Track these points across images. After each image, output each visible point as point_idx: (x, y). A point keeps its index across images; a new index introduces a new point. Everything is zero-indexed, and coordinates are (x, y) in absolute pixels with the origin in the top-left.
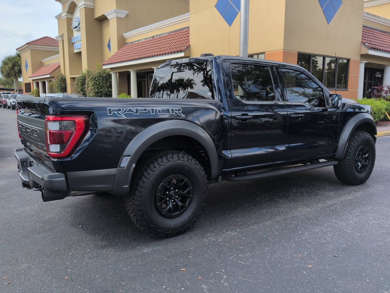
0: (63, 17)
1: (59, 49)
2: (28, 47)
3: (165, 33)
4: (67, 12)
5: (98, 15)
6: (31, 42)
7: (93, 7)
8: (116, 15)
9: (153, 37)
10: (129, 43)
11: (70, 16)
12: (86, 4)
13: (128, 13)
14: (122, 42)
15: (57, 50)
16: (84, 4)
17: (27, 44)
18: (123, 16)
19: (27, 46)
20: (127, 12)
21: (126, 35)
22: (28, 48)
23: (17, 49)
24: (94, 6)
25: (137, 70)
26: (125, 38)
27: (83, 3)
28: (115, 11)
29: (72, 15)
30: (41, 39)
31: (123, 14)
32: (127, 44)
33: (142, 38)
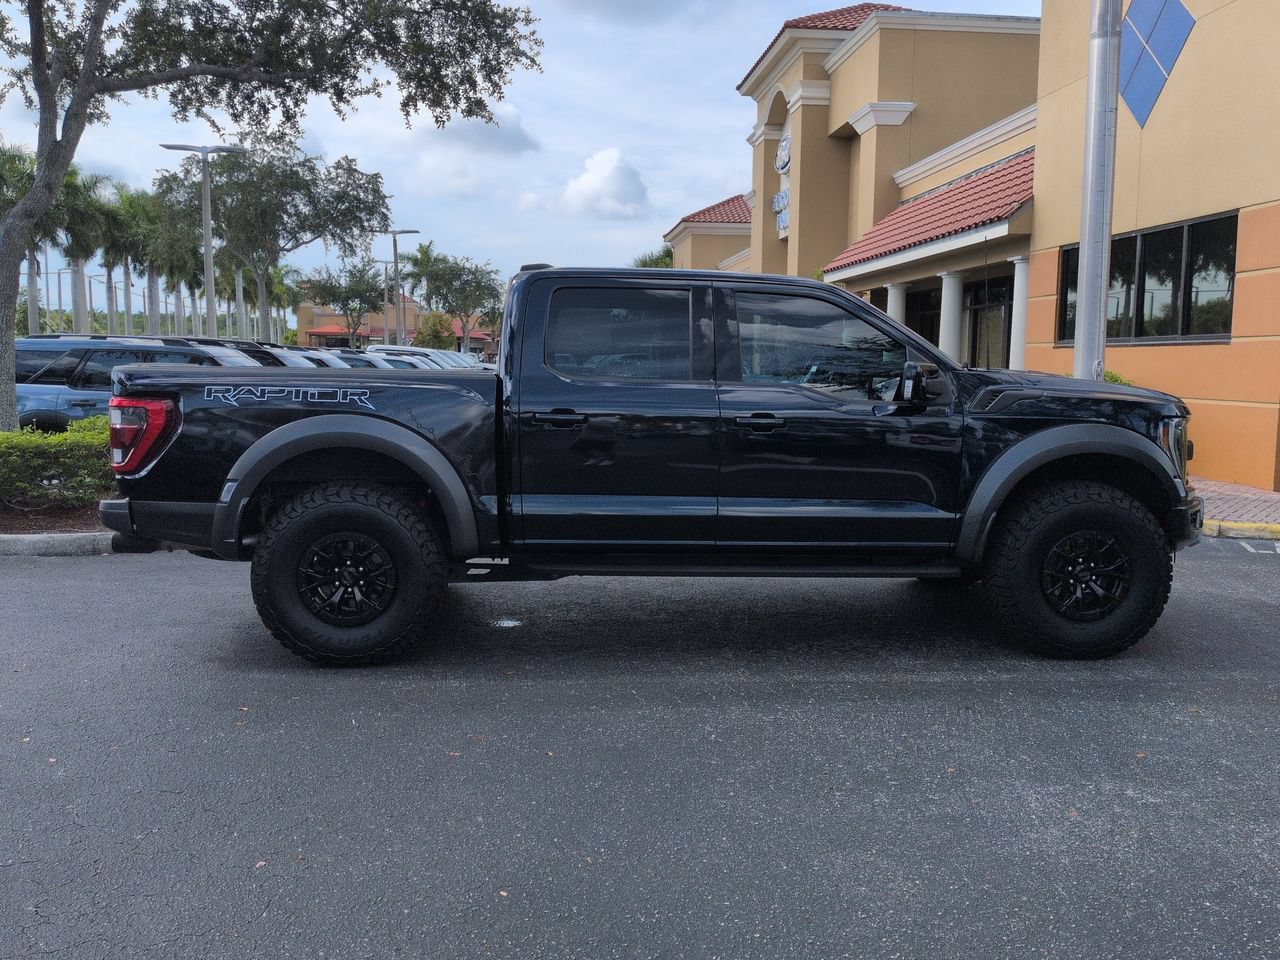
0: (757, 140)
1: (750, 229)
2: (686, 228)
3: (998, 162)
4: (766, 124)
5: (836, 125)
6: (694, 216)
7: (826, 103)
8: (875, 117)
9: (968, 177)
10: (908, 201)
11: (774, 136)
12: (807, 94)
13: (915, 110)
14: (890, 198)
15: (743, 233)
16: (801, 98)
17: (684, 220)
18: (899, 120)
19: (683, 225)
20: (910, 106)
21: (902, 176)
22: (688, 230)
23: (665, 237)
24: (829, 99)
25: (908, 283)
26: (901, 186)
27: (799, 93)
28: (874, 109)
29: (781, 130)
30: (723, 204)
31: (899, 110)
32: (903, 203)
33: (940, 180)
